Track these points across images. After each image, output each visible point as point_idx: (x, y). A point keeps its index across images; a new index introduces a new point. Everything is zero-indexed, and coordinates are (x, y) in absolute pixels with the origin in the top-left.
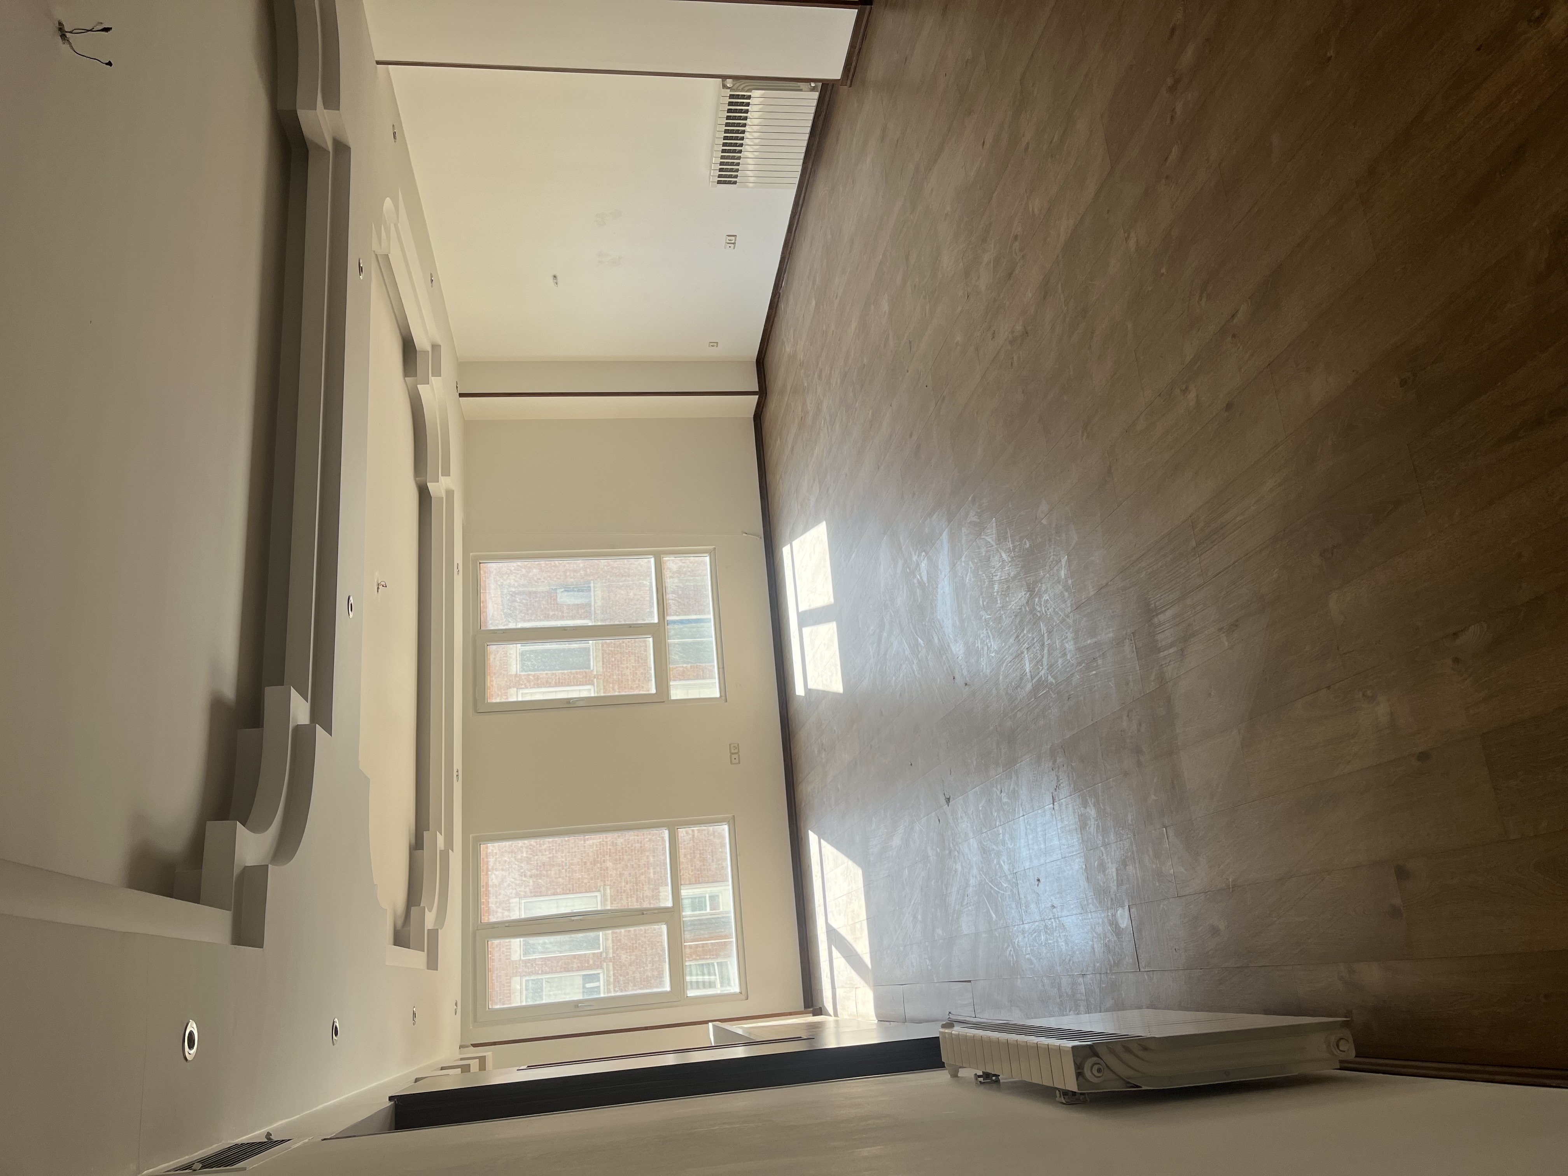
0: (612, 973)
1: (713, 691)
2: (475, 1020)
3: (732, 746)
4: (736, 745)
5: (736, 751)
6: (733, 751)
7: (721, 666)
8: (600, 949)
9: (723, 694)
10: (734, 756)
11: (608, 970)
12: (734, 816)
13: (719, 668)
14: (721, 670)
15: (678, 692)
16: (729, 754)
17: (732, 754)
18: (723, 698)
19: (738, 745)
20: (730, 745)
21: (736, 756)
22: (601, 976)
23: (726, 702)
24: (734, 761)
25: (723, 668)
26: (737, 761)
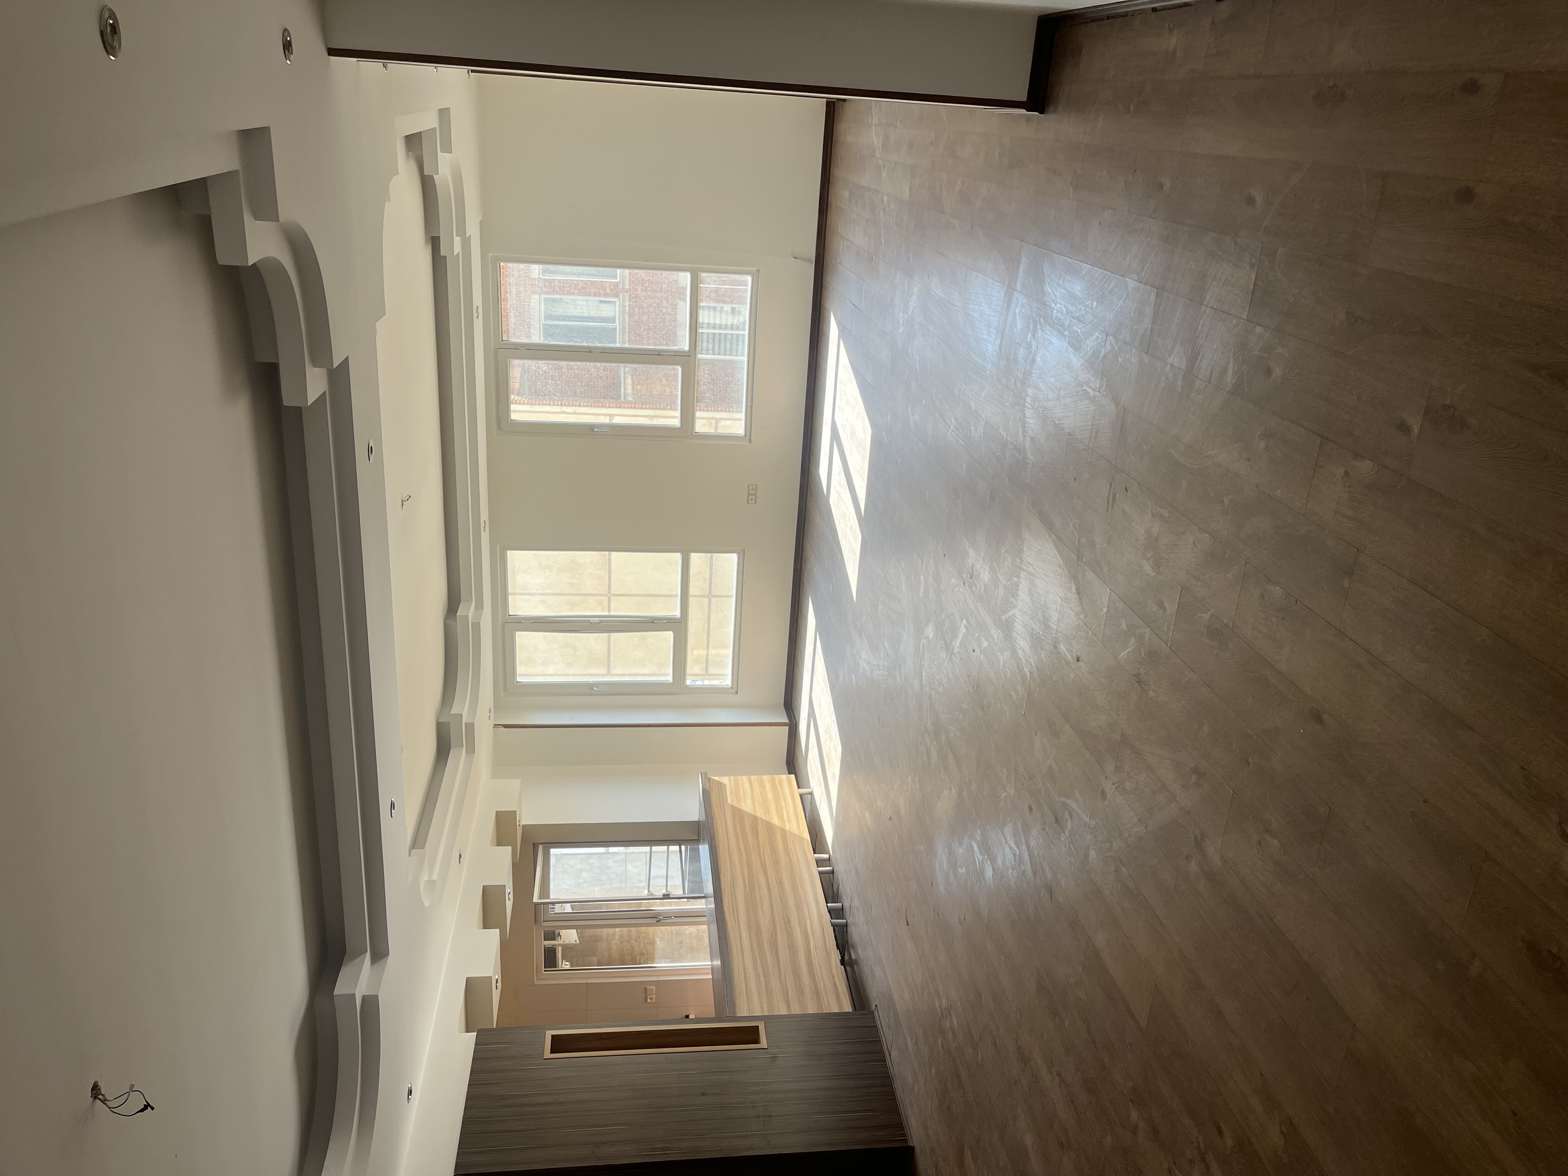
0: (627, 304)
1: (739, 429)
2: (505, 690)
3: (751, 487)
4: (754, 487)
5: (754, 492)
6: (751, 492)
7: (749, 404)
8: (617, 279)
9: (748, 434)
10: (751, 497)
11: (624, 300)
12: (744, 549)
13: (747, 407)
14: (749, 408)
15: (703, 423)
16: (747, 494)
17: (749, 495)
18: (748, 437)
19: (757, 486)
20: (749, 486)
21: (753, 497)
22: (617, 303)
23: (750, 442)
24: (750, 501)
25: (752, 407)
26: (753, 501)
